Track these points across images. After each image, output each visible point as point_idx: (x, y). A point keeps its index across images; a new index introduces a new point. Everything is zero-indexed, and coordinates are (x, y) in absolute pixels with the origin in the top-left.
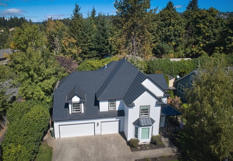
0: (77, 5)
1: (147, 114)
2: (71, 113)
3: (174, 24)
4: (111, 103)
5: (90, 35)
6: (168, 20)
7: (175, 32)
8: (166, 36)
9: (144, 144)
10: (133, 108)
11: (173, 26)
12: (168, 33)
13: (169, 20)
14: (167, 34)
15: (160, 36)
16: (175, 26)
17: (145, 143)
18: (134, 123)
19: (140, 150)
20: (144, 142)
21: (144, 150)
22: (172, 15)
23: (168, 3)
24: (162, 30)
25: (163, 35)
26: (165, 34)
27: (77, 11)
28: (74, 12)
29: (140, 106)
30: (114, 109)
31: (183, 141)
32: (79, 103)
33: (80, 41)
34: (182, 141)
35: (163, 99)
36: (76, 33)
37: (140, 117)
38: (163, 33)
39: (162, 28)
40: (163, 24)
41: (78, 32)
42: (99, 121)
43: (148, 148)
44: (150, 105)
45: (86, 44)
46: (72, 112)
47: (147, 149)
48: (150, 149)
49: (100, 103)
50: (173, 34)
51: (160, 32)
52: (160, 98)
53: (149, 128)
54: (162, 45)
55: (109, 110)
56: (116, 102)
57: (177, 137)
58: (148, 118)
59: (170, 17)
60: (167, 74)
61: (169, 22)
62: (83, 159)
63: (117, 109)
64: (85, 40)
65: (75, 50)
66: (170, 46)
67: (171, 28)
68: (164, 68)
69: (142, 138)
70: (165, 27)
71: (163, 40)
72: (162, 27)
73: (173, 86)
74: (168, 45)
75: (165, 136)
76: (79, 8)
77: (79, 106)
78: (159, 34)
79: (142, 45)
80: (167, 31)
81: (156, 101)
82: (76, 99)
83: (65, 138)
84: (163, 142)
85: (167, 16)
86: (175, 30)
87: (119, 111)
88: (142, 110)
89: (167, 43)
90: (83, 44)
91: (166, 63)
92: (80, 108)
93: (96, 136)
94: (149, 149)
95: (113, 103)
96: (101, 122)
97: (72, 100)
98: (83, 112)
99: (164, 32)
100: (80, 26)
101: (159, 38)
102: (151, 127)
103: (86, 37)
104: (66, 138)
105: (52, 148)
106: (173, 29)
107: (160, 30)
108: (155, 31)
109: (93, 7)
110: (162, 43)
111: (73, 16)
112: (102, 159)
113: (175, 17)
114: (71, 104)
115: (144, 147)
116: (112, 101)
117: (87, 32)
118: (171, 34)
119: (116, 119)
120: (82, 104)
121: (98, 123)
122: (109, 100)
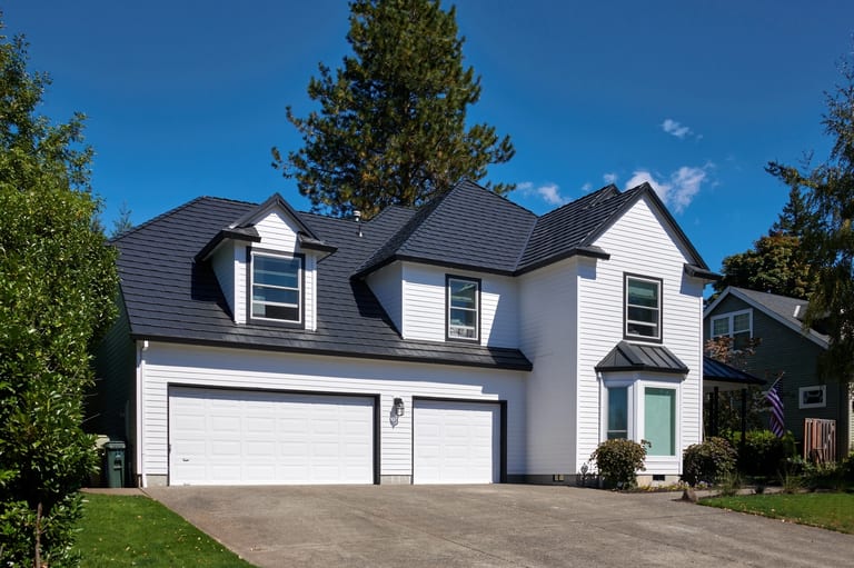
1: (655, 331)
2: (244, 320)
9: (656, 483)
17: (662, 483)
20: (657, 478)
29: (625, 274)
30: (474, 338)
37: (625, 337)
42: (405, 389)
44: (661, 280)
46: (252, 317)
55: (447, 337)
56: (483, 294)
58: (660, 348)
63: (486, 340)
77: (294, 282)
81: (685, 266)
82: (275, 234)
96: (415, 400)
98: (311, 324)
114: (248, 261)
119: (483, 392)
120: (307, 273)
121: (397, 402)
122: (449, 279)
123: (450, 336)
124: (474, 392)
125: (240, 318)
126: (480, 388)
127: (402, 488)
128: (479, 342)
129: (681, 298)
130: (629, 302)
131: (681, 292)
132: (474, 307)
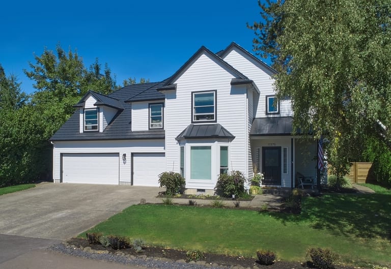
1: (212, 117)
9: (199, 193)
10: (175, 98)
17: (203, 194)
20: (200, 190)
29: (192, 93)
30: (160, 127)
32: (96, 112)
37: (192, 122)
44: (216, 91)
46: (85, 130)
49: (132, 110)
53: (210, 147)
77: (96, 117)
81: (232, 80)
88: (196, 103)
92: (96, 122)
93: (121, 186)
97: (85, 105)
98: (101, 130)
102: (213, 146)
114: (83, 113)
120: (100, 113)
121: (125, 155)
122: (150, 105)
123: (150, 128)
125: (81, 131)
128: (163, 129)
129: (230, 97)
130: (195, 105)
131: (231, 94)
132: (161, 115)
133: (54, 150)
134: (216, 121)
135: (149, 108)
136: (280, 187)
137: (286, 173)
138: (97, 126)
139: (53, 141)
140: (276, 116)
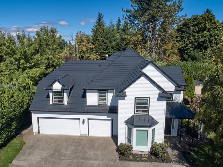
0: (100, 14)
1: (146, 111)
2: (52, 104)
3: (209, 29)
4: (101, 95)
5: (110, 42)
6: (202, 24)
7: (211, 37)
8: (199, 43)
9: (140, 153)
10: (124, 99)
11: (209, 31)
12: (203, 39)
13: (204, 24)
14: (201, 40)
15: (191, 43)
16: (211, 31)
17: (142, 153)
18: (127, 122)
19: (132, 160)
20: (141, 151)
21: (138, 161)
22: (207, 19)
23: (205, 11)
24: (195, 35)
25: (195, 41)
26: (198, 40)
27: (100, 19)
28: (97, 21)
29: (135, 98)
30: (105, 104)
31: (201, 158)
32: (61, 92)
33: (100, 48)
34: (199, 157)
35: (174, 95)
36: (97, 40)
37: (135, 114)
38: (195, 39)
39: (194, 34)
40: (196, 29)
41: (98, 39)
42: (86, 117)
43: (144, 159)
44: (149, 98)
45: (106, 51)
46: (54, 103)
47: (142, 161)
48: (147, 161)
49: (87, 93)
50: (208, 40)
51: (192, 38)
52: (171, 94)
53: (147, 130)
54: (194, 53)
55: (98, 104)
56: (108, 94)
57: (193, 151)
58: (148, 116)
59: (205, 20)
60: (194, 79)
61: (203, 26)
62: (53, 161)
63: (109, 104)
64: (105, 47)
65: (92, 56)
66: (204, 54)
67: (206, 33)
68: (190, 72)
69: (137, 144)
70: (198, 32)
71: (195, 47)
72: (194, 32)
73: (201, 94)
74: (202, 54)
75: (175, 148)
76: (102, 16)
77: (62, 95)
78: (190, 40)
79: (163, 44)
80: (201, 37)
81: (159, 93)
82: (57, 86)
83: (44, 135)
84: (170, 155)
85: (201, 20)
86: (210, 35)
87: (111, 106)
88: (138, 104)
89: (201, 52)
90: (103, 51)
91: (193, 67)
92: (62, 98)
93: (82, 136)
94: (145, 161)
95: (104, 95)
96: (88, 119)
97: (52, 87)
98: (66, 103)
99: (197, 38)
100: (101, 33)
101: (190, 45)
102: (150, 130)
103: (106, 43)
104: (46, 135)
105: (25, 143)
106: (208, 34)
107: (191, 36)
108: (186, 38)
109: (119, 18)
110: (194, 51)
111: (96, 24)
112: (75, 163)
113: (211, 21)
114: (52, 92)
115: (139, 157)
116: (102, 92)
117: (108, 38)
118: (205, 40)
119: (107, 117)
121: (84, 120)
122: (99, 91)
123: (99, 104)
124: (105, 117)
125: (51, 103)
126: (106, 116)
127: (85, 137)
128: (107, 105)
129: (157, 102)
130: (137, 105)
131: (157, 100)
132: (106, 97)
133: (32, 115)
134: (148, 114)
135: (98, 93)
136: (170, 136)
137: (173, 129)
138: (63, 101)
139: (32, 111)
140: (170, 102)
